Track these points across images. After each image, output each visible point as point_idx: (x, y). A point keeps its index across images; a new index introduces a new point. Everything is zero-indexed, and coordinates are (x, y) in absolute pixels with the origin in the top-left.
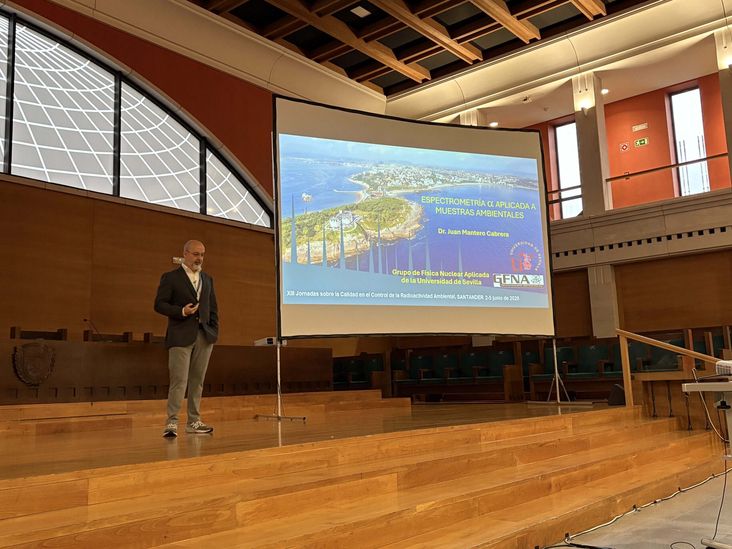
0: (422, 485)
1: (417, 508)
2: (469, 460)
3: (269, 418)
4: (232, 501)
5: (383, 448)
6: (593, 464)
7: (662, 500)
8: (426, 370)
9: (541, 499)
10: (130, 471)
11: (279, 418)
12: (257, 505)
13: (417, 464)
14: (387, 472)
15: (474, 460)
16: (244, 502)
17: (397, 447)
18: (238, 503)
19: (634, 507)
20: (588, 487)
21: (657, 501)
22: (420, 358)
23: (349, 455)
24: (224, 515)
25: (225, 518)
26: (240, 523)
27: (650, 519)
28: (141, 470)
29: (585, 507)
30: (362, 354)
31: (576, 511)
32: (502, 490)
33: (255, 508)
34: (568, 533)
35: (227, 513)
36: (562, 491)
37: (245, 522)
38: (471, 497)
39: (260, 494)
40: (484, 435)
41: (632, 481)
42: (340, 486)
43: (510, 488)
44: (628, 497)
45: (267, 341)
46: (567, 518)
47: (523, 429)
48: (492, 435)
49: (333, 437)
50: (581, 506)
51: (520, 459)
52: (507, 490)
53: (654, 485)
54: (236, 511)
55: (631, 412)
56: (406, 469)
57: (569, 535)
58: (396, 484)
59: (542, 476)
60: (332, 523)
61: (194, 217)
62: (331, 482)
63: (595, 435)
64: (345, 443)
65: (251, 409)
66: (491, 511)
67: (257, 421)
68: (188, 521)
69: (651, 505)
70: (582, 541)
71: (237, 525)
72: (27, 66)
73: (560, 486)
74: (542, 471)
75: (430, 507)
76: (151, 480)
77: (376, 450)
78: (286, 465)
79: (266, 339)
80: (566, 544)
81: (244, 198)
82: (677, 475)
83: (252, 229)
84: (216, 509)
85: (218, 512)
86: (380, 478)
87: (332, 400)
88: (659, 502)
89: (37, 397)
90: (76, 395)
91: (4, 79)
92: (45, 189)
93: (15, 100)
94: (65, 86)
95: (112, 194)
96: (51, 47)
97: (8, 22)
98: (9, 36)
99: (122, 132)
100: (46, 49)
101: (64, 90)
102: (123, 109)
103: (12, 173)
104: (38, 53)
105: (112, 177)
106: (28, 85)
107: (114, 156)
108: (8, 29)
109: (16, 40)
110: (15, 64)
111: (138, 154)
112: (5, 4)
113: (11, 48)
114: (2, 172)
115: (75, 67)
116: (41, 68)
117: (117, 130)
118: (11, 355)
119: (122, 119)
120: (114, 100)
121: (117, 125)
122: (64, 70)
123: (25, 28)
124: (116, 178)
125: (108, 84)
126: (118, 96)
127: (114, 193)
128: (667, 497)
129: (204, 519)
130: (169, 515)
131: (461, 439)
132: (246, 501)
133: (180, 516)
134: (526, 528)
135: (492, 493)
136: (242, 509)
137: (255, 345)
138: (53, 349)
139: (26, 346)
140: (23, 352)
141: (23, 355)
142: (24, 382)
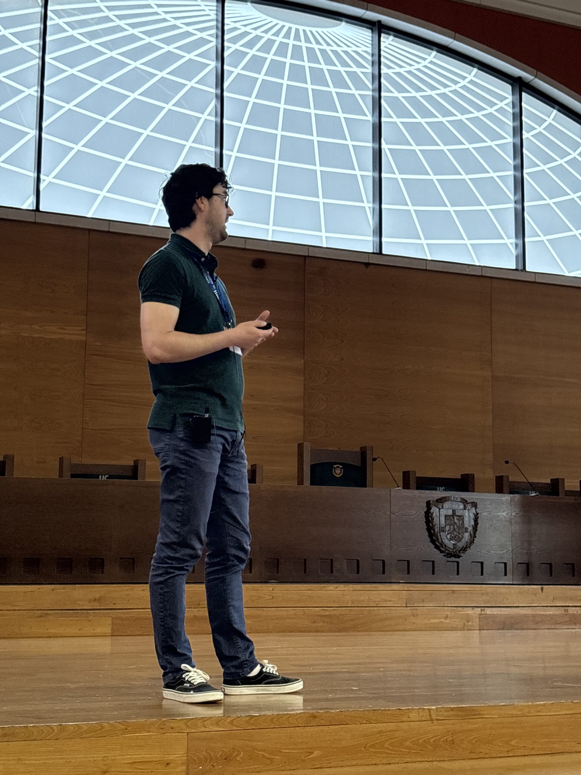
89: (458, 574)
90: (508, 574)
91: (369, 117)
92: (426, 270)
93: (384, 146)
94: (446, 113)
95: (514, 268)
96: (425, 59)
97: (370, 34)
98: (373, 55)
99: (525, 171)
100: (419, 63)
101: (444, 120)
102: (525, 135)
103: (384, 252)
104: (409, 72)
105: (513, 241)
106: (398, 121)
107: (516, 209)
108: (370, 46)
109: (383, 59)
110: (383, 94)
111: (549, 201)
112: (367, 10)
113: (377, 73)
114: (372, 251)
115: (456, 83)
116: (414, 94)
117: (519, 168)
118: (423, 513)
119: (524, 151)
120: (510, 123)
121: (518, 161)
122: (443, 90)
123: (391, 38)
124: (520, 242)
125: (502, 99)
126: (518, 116)
127: (516, 266)
138: (474, 505)
139: (441, 501)
140: (437, 509)
141: (438, 514)
142: (442, 552)
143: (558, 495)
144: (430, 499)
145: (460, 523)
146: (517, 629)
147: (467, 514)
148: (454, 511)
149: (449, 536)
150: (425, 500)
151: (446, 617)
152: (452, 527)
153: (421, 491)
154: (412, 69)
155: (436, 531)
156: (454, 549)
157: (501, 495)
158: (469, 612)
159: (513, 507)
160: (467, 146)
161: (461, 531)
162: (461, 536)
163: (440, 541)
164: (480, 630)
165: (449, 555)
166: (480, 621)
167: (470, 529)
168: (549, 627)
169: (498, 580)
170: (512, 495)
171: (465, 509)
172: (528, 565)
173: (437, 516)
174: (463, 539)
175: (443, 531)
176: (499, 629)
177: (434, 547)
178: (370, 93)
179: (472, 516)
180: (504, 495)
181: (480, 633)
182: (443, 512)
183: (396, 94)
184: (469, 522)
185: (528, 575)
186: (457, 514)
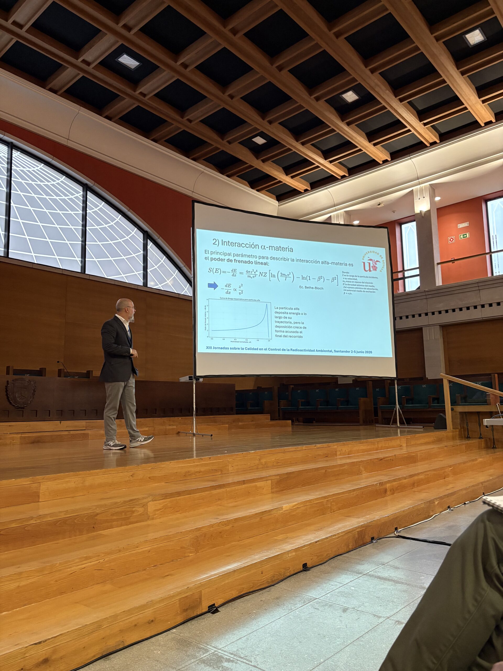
0: (290, 489)
1: (284, 508)
2: (326, 470)
3: (187, 434)
4: (145, 501)
5: (263, 461)
6: (419, 475)
7: (470, 502)
8: (303, 400)
9: (379, 500)
11: (194, 435)
12: (164, 504)
13: (287, 473)
14: (264, 479)
15: (330, 470)
17: (273, 460)
18: (150, 502)
19: (449, 507)
20: (415, 491)
21: (466, 503)
22: (299, 391)
23: (237, 465)
24: (138, 511)
25: (139, 513)
26: (151, 517)
27: (460, 517)
29: (410, 508)
30: (258, 387)
31: (404, 511)
32: (348, 494)
33: (162, 506)
34: (397, 528)
35: (141, 510)
36: (395, 494)
38: (325, 499)
39: (166, 496)
40: (340, 451)
41: (448, 487)
42: (228, 489)
43: (355, 492)
44: (444, 500)
45: (188, 378)
46: (396, 516)
47: (369, 447)
48: (345, 451)
49: (226, 452)
50: (408, 507)
51: (365, 470)
52: (353, 494)
53: (464, 491)
54: (148, 508)
55: (451, 434)
56: (278, 477)
57: (398, 528)
58: (271, 488)
59: (380, 483)
60: (218, 519)
61: (138, 289)
62: (220, 487)
63: (422, 452)
64: (234, 457)
65: (175, 427)
66: (340, 509)
67: (179, 436)
68: (111, 515)
69: (462, 506)
70: (407, 533)
73: (393, 491)
74: (380, 479)
75: (293, 507)
77: (257, 462)
78: (189, 473)
79: (188, 376)
80: (394, 535)
81: (174, 275)
82: (482, 483)
83: (180, 297)
84: (132, 506)
85: (134, 509)
86: (258, 484)
87: (234, 421)
88: (468, 503)
89: (23, 416)
90: (50, 416)
91: (5, 189)
92: (32, 268)
93: (12, 204)
94: (48, 194)
95: (80, 272)
96: (38, 167)
97: (7, 148)
98: (8, 159)
99: (87, 228)
100: (34, 168)
101: (47, 197)
102: (88, 211)
103: (10, 256)
104: (29, 171)
105: (80, 259)
106: (21, 194)
107: (82, 244)
108: (7, 154)
109: (13, 161)
110: (12, 179)
111: (99, 243)
112: (4, 135)
113: (9, 167)
114: (3, 255)
115: (54, 181)
116: (31, 182)
117: (84, 226)
118: (5, 387)
119: (87, 217)
120: (82, 205)
121: (84, 223)
122: (47, 183)
123: (19, 152)
124: (83, 260)
125: (78, 193)
126: (85, 202)
127: (81, 271)
128: (474, 500)
129: (123, 514)
130: (97, 511)
131: (322, 454)
132: (155, 501)
133: (104, 512)
134: (364, 524)
135: (340, 496)
136: (152, 507)
137: (180, 381)
138: (34, 382)
139: (15, 380)
140: (13, 385)
142: (13, 406)
150: (6, 380)
154: (30, 170)
155: (10, 395)
160: (59, 212)
163: (13, 400)
165: (18, 407)
169: (45, 419)
171: (28, 384)
172: (62, 411)
177: (9, 403)
178: (6, 177)
182: (16, 386)
183: (21, 180)
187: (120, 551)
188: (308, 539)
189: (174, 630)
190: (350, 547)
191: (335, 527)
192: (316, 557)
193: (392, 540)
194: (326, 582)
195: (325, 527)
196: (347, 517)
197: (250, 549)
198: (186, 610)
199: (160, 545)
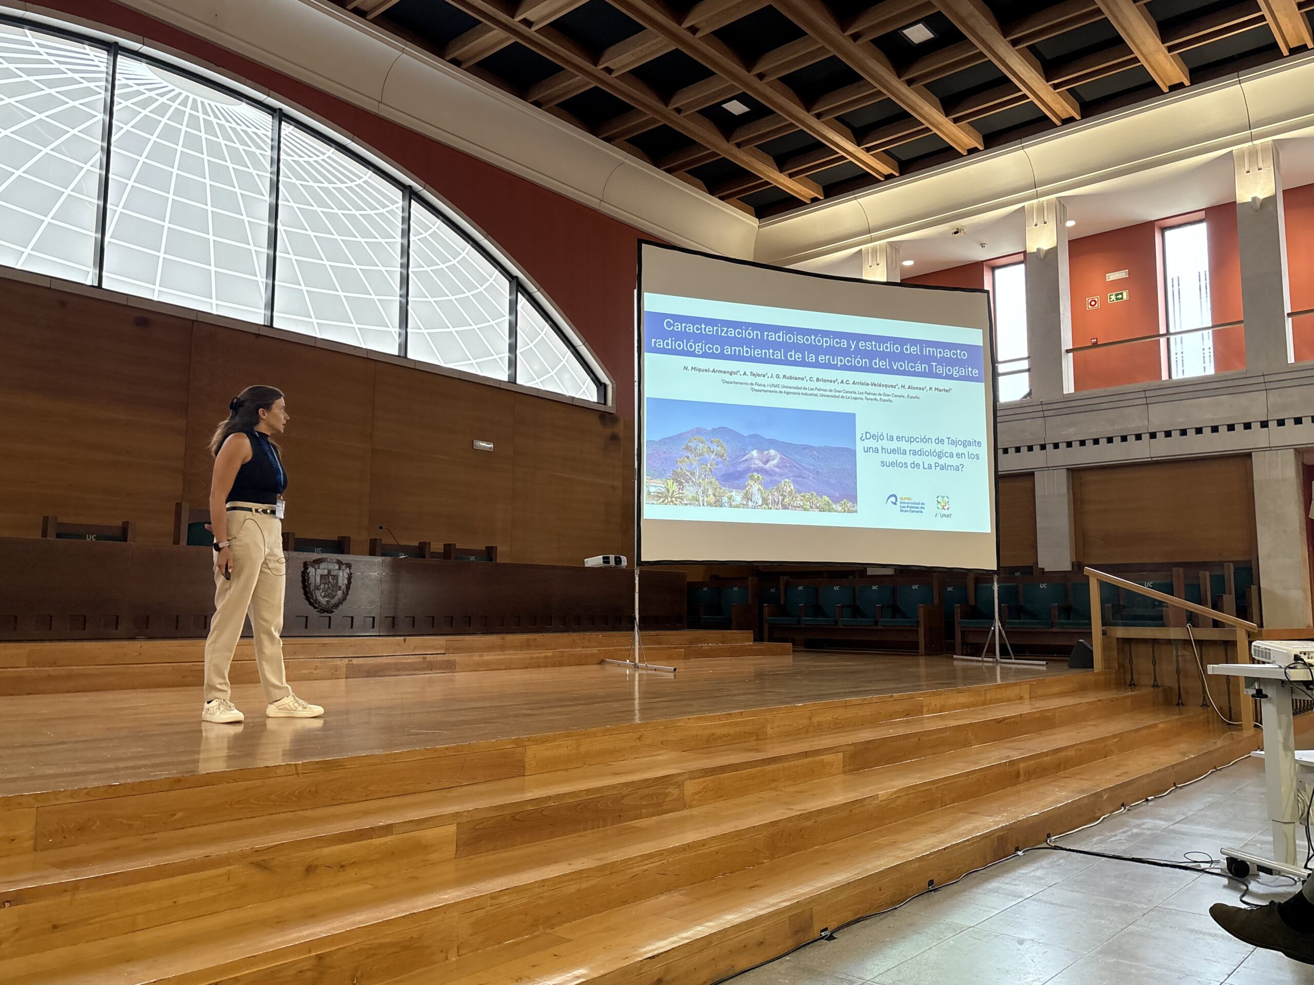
0: (869, 767)
1: (879, 796)
2: (919, 739)
4: (681, 778)
7: (1155, 798)
9: (1008, 789)
10: (564, 739)
11: (637, 667)
12: (704, 784)
13: (865, 742)
14: (832, 751)
15: (926, 739)
16: (693, 780)
17: (829, 718)
18: (687, 782)
19: (1123, 805)
21: (1149, 798)
22: (801, 588)
23: (779, 727)
24: (673, 794)
25: (673, 797)
26: (688, 804)
27: (1145, 821)
28: (573, 738)
29: (1068, 803)
31: (1059, 808)
32: (965, 778)
33: (702, 787)
34: (1050, 834)
36: (1032, 781)
37: (693, 803)
38: (934, 785)
39: (706, 772)
40: (927, 706)
41: (1119, 772)
43: (975, 776)
44: (1116, 792)
45: (602, 560)
46: (1049, 816)
47: (972, 699)
50: (1063, 802)
51: (975, 741)
52: (972, 779)
53: (1146, 779)
54: (684, 790)
55: (1102, 677)
56: (852, 748)
57: (1053, 834)
58: (842, 765)
59: (1009, 762)
61: (501, 387)
63: (1061, 710)
65: (593, 651)
66: (955, 803)
68: (640, 799)
69: (1143, 804)
70: (1069, 843)
71: (685, 806)
72: (294, 180)
73: (1030, 775)
74: (1008, 755)
75: (892, 795)
76: (583, 749)
77: (806, 722)
78: (714, 737)
79: (601, 556)
80: (1048, 846)
81: (564, 361)
82: (1173, 766)
84: (665, 786)
85: (668, 790)
86: (827, 758)
88: (1152, 800)
89: (329, 627)
90: (375, 627)
91: (266, 198)
92: (315, 347)
93: (280, 227)
94: (341, 206)
96: (323, 154)
97: (271, 120)
98: (272, 140)
99: (410, 270)
100: (317, 156)
101: (339, 212)
102: (412, 238)
103: (275, 326)
104: (308, 163)
105: (397, 330)
106: (295, 206)
107: (400, 302)
108: (270, 130)
109: (282, 146)
110: (281, 178)
111: (430, 299)
113: (276, 157)
115: (352, 180)
116: (311, 183)
117: (406, 265)
118: (300, 573)
119: (410, 250)
120: (399, 225)
121: (405, 260)
122: (339, 185)
123: (292, 127)
124: (403, 332)
126: (407, 220)
127: (399, 353)
128: (1161, 794)
129: (654, 798)
130: (624, 792)
131: (901, 711)
132: (693, 779)
133: (633, 794)
134: (1006, 825)
135: (955, 780)
136: (691, 787)
137: (586, 566)
138: (349, 566)
139: (318, 562)
140: (314, 570)
141: (314, 574)
142: (315, 608)
143: (424, 557)
144: (305, 560)
145: (335, 581)
146: (380, 676)
147: (341, 574)
148: (329, 571)
149: (323, 594)
150: (303, 561)
151: (316, 668)
152: (326, 586)
153: (299, 553)
154: (311, 160)
155: (312, 588)
156: (327, 604)
157: (372, 557)
158: (338, 663)
159: (384, 568)
160: (360, 239)
161: (334, 589)
162: (334, 594)
163: (314, 598)
164: (346, 678)
165: (323, 610)
166: (346, 670)
167: (344, 587)
168: (409, 673)
169: (366, 632)
170: (383, 558)
171: (340, 569)
172: (394, 618)
173: (313, 576)
174: (336, 598)
175: (318, 589)
176: (364, 677)
177: (308, 603)
178: (268, 175)
179: (346, 576)
180: (377, 557)
181: (346, 682)
182: (319, 572)
184: (343, 581)
185: (393, 627)
186: (332, 574)
187: (684, 850)
188: (930, 845)
189: (788, 958)
190: (988, 860)
191: (962, 828)
192: (945, 872)
193: (1049, 854)
194: (973, 906)
195: (945, 829)
196: (971, 813)
197: (849, 856)
198: (796, 933)
199: (729, 844)
